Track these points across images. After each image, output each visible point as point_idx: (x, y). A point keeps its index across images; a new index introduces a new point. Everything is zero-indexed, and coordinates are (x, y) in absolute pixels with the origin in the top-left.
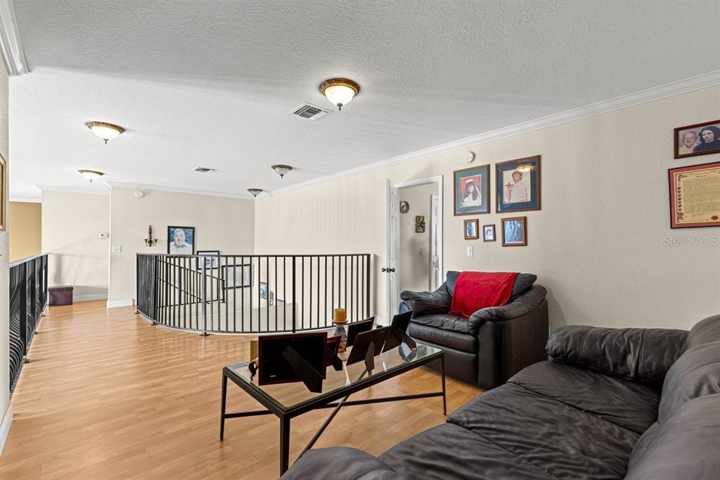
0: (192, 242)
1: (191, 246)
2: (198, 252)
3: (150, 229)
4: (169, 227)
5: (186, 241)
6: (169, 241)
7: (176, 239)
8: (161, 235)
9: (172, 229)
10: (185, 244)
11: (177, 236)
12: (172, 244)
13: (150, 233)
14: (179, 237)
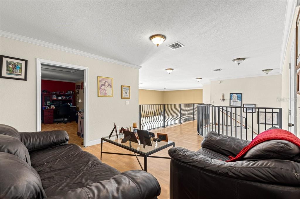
0: (240, 100)
1: (240, 101)
2: (244, 104)
3: (223, 95)
4: (230, 94)
5: (238, 99)
6: (230, 99)
7: (233, 98)
8: (227, 97)
9: (231, 95)
10: (237, 100)
11: (234, 97)
12: (231, 101)
13: (223, 96)
14: (235, 98)
